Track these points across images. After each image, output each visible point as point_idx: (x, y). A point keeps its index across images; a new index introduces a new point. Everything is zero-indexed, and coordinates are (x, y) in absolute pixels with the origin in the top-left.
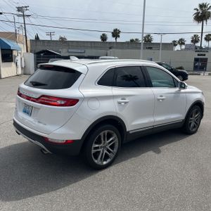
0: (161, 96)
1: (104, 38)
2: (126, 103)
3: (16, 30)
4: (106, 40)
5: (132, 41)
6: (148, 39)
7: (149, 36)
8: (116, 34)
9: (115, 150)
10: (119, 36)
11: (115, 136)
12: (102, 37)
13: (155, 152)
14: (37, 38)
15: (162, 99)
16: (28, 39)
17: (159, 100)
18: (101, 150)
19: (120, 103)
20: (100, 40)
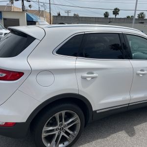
0: (142, 70)
1: (106, 15)
2: (93, 78)
3: (39, 8)
4: (107, 16)
5: (128, 17)
6: (141, 16)
7: (142, 13)
8: (116, 12)
9: (76, 133)
10: (118, 14)
11: (76, 116)
12: (105, 14)
13: (128, 133)
14: (59, 15)
15: (143, 74)
16: (52, 15)
17: (138, 74)
18: (56, 133)
19: (84, 78)
20: (103, 17)
